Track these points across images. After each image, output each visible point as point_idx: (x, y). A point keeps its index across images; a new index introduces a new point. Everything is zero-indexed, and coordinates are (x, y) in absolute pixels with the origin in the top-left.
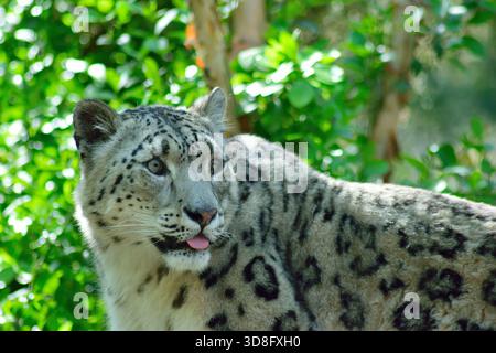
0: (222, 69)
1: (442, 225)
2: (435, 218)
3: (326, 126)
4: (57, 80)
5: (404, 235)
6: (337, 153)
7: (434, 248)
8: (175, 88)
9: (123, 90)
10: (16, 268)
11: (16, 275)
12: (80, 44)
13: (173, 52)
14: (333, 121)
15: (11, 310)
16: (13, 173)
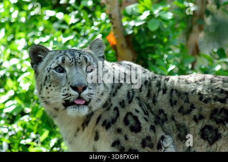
0: (117, 14)
1: (218, 88)
2: (215, 86)
3: (165, 40)
4: (42, 19)
5: (201, 95)
6: (171, 52)
7: (216, 99)
8: (96, 23)
9: (72, 24)
10: (23, 106)
11: (23, 109)
12: (52, 3)
13: (94, 7)
14: (168, 37)
15: (21, 125)
16: (21, 62)
